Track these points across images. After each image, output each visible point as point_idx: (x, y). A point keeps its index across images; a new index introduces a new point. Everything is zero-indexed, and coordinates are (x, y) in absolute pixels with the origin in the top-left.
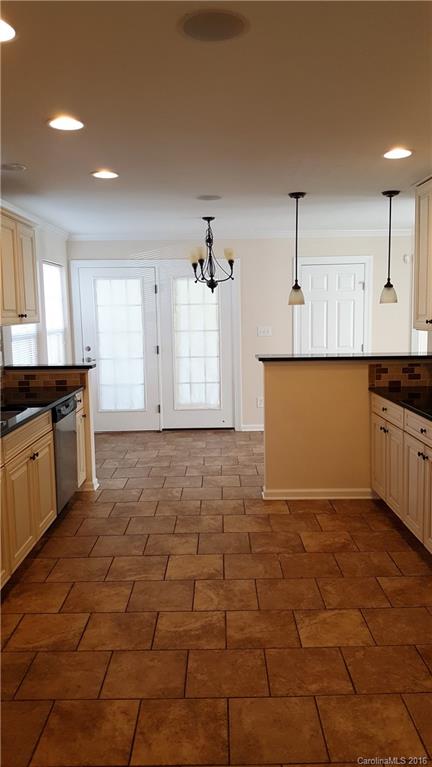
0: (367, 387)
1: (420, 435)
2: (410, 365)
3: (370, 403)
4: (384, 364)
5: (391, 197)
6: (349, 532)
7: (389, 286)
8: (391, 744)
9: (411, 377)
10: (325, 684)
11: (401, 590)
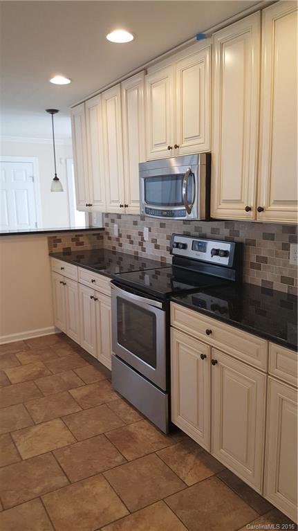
0: (48, 253)
1: (91, 284)
2: (76, 236)
3: (51, 265)
4: (59, 236)
5: (52, 113)
6: (42, 361)
7: (56, 179)
8: (103, 512)
9: (77, 244)
10: (46, 484)
11: (87, 396)
